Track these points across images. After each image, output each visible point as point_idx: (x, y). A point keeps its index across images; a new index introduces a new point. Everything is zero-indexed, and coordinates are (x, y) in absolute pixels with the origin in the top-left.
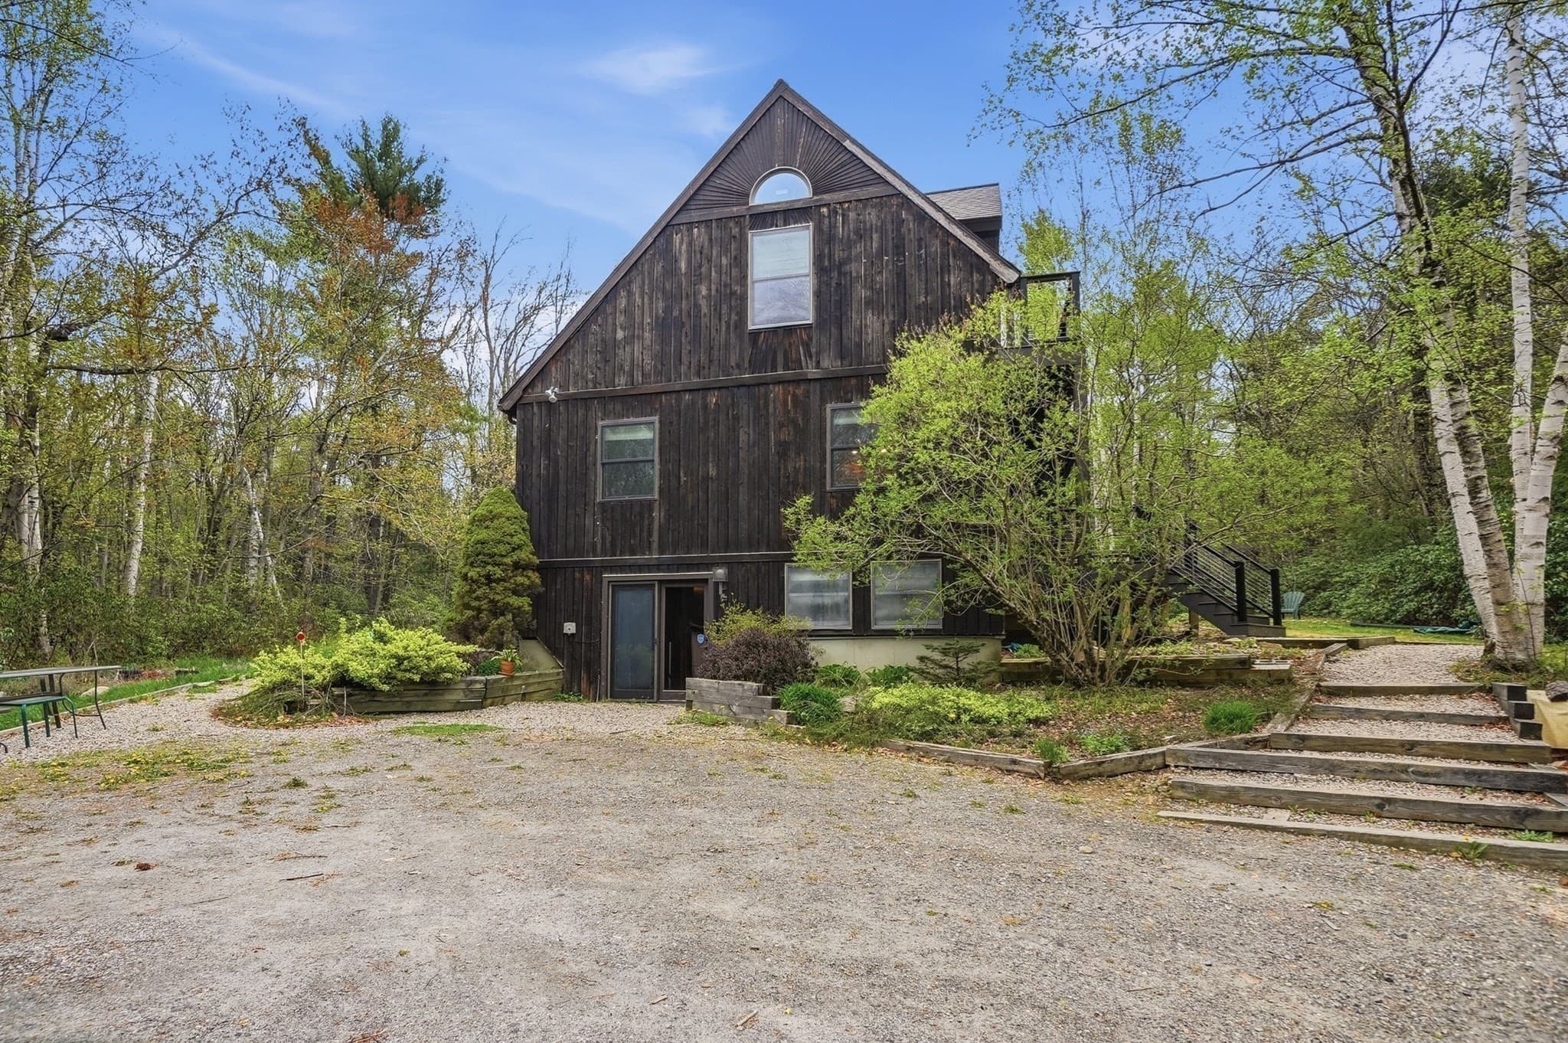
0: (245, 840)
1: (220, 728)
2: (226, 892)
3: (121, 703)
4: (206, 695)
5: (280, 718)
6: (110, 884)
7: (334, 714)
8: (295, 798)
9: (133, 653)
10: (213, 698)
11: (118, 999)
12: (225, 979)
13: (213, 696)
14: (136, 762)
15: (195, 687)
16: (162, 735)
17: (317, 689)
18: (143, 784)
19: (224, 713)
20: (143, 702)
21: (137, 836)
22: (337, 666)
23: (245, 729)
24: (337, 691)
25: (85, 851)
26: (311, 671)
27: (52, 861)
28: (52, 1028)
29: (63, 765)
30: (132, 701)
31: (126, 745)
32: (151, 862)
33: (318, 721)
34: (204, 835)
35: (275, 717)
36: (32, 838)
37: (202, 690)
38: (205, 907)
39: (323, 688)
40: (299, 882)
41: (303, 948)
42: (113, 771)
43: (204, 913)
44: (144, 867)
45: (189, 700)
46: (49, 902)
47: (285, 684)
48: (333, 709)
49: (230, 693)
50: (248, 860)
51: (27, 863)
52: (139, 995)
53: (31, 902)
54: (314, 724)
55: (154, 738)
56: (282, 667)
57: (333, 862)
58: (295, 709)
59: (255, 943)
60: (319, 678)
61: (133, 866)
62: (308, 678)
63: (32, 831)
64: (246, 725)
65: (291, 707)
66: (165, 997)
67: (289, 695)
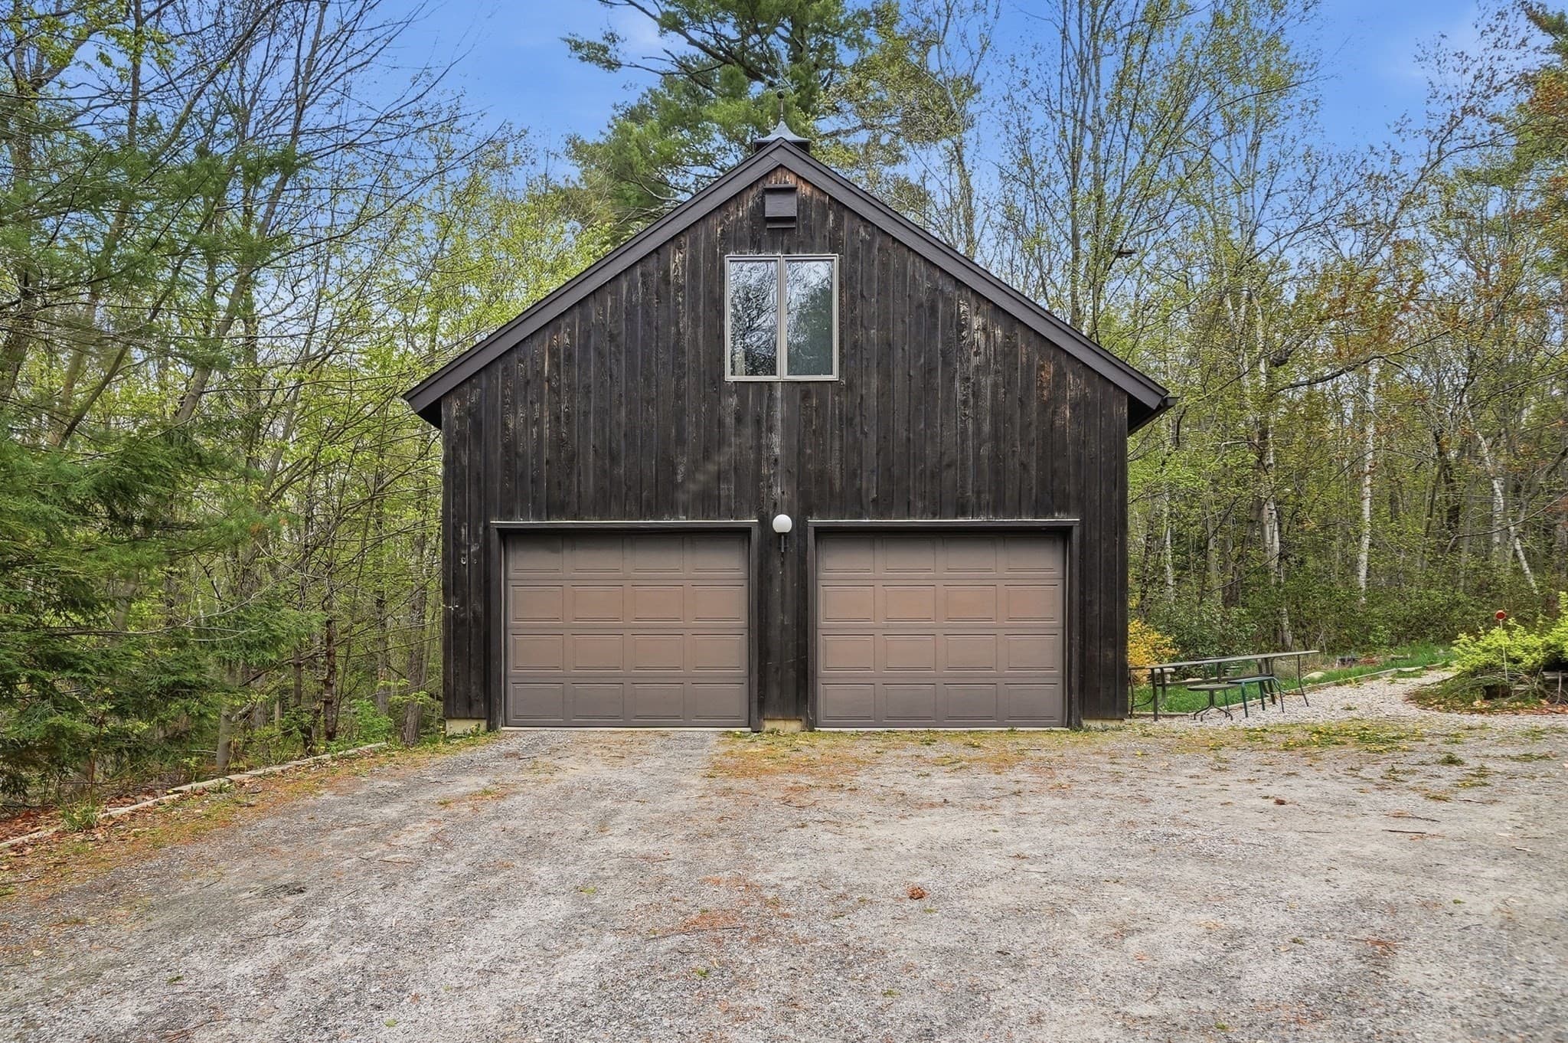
0: (1373, 798)
1: (1413, 711)
2: (1333, 829)
3: (1328, 686)
4: (1408, 680)
5: (1477, 703)
6: (1254, 809)
7: (1544, 701)
8: (1442, 773)
9: (1358, 643)
10: (1412, 684)
11: (1222, 870)
12: (1296, 878)
13: (1416, 681)
14: (1319, 733)
15: (1399, 672)
16: (1354, 714)
17: (1528, 673)
18: (1315, 749)
19: (1419, 698)
20: (1348, 686)
21: (1288, 782)
22: (1549, 647)
23: (1436, 713)
24: (1549, 676)
25: (1248, 786)
26: (1519, 653)
27: (1224, 788)
28: (1178, 873)
29: (1265, 730)
30: (1338, 684)
31: (1319, 721)
32: (1287, 799)
33: (1522, 708)
34: (1343, 789)
35: (1471, 702)
36: (1218, 774)
37: (1408, 675)
38: (1309, 835)
39: (1533, 672)
40: (1398, 835)
41: (1368, 877)
42: (1298, 736)
43: (1307, 838)
44: (1281, 803)
45: (1389, 684)
46: (1210, 811)
47: (1490, 667)
48: (1544, 696)
49: (1432, 678)
50: (1365, 812)
51: (1208, 787)
52: (1234, 872)
53: (1199, 810)
54: (1515, 712)
55: (1344, 715)
56: (1485, 650)
57: (1444, 827)
58: (1496, 695)
59: (1333, 864)
60: (1528, 661)
61: (1274, 800)
62: (1516, 661)
63: (1220, 769)
64: (1438, 708)
65: (1492, 692)
66: (1250, 877)
67: (1489, 679)
